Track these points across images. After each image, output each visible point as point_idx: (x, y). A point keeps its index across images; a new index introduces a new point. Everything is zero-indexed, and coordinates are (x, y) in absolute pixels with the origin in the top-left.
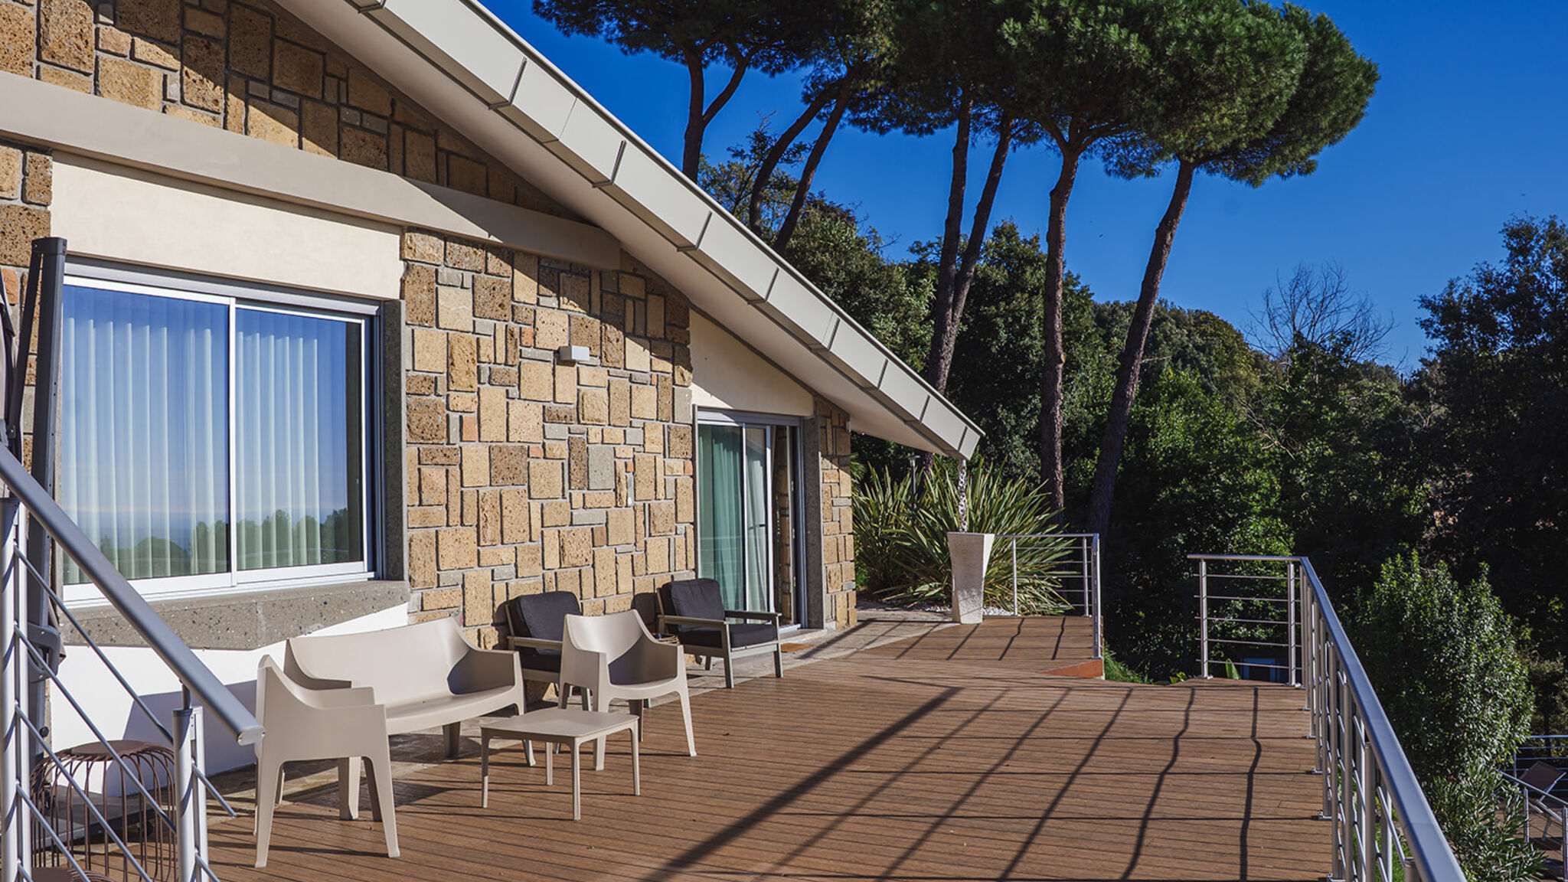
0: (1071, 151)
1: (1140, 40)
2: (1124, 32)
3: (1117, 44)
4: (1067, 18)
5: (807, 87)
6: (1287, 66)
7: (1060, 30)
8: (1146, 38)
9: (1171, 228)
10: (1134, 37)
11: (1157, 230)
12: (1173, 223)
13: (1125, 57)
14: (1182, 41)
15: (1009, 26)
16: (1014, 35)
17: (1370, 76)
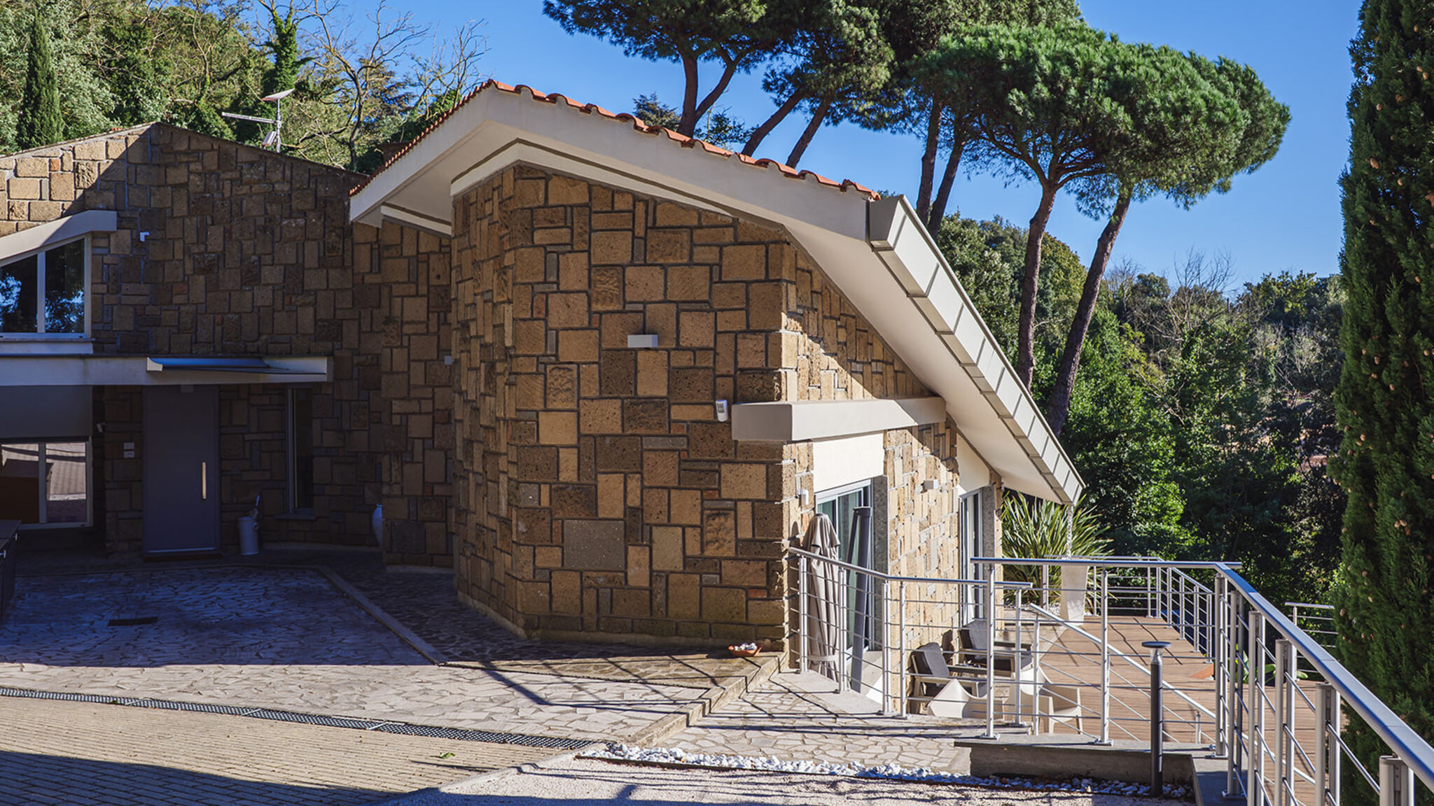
0: (1050, 187)
1: (1126, 111)
2: (1115, 104)
3: (1109, 115)
4: (1067, 86)
5: (767, 75)
6: (1237, 130)
7: (1059, 95)
8: (1131, 110)
9: (1111, 239)
10: (1122, 109)
11: (1099, 240)
12: (1113, 235)
13: (1113, 124)
14: (1156, 111)
15: (1015, 96)
16: (1020, 103)
17: (1285, 118)
